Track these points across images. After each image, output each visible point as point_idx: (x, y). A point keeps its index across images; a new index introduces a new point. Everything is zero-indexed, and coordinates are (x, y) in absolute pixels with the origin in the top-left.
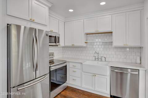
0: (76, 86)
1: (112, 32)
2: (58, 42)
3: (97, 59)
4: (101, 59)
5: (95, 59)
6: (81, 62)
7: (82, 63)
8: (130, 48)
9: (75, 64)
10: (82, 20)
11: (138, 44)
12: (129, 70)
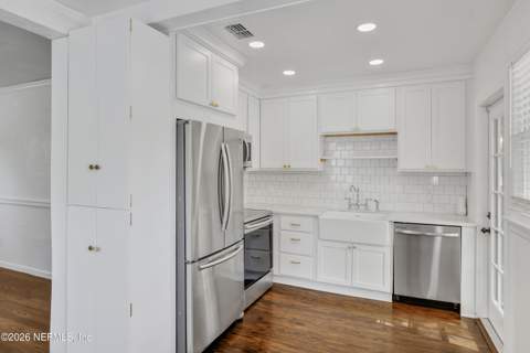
0: (299, 279)
1: (395, 134)
2: (250, 159)
3: (354, 206)
4: (366, 205)
5: (350, 206)
6: (316, 213)
7: (316, 217)
8: (442, 175)
9: (296, 220)
10: (314, 97)
11: (458, 166)
12: (439, 230)
